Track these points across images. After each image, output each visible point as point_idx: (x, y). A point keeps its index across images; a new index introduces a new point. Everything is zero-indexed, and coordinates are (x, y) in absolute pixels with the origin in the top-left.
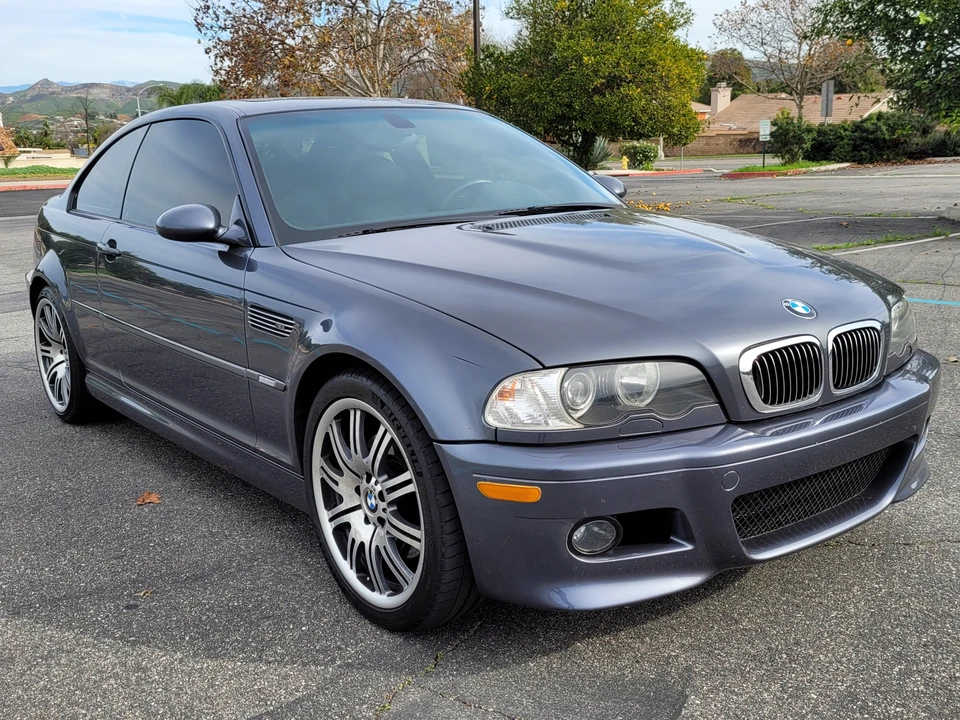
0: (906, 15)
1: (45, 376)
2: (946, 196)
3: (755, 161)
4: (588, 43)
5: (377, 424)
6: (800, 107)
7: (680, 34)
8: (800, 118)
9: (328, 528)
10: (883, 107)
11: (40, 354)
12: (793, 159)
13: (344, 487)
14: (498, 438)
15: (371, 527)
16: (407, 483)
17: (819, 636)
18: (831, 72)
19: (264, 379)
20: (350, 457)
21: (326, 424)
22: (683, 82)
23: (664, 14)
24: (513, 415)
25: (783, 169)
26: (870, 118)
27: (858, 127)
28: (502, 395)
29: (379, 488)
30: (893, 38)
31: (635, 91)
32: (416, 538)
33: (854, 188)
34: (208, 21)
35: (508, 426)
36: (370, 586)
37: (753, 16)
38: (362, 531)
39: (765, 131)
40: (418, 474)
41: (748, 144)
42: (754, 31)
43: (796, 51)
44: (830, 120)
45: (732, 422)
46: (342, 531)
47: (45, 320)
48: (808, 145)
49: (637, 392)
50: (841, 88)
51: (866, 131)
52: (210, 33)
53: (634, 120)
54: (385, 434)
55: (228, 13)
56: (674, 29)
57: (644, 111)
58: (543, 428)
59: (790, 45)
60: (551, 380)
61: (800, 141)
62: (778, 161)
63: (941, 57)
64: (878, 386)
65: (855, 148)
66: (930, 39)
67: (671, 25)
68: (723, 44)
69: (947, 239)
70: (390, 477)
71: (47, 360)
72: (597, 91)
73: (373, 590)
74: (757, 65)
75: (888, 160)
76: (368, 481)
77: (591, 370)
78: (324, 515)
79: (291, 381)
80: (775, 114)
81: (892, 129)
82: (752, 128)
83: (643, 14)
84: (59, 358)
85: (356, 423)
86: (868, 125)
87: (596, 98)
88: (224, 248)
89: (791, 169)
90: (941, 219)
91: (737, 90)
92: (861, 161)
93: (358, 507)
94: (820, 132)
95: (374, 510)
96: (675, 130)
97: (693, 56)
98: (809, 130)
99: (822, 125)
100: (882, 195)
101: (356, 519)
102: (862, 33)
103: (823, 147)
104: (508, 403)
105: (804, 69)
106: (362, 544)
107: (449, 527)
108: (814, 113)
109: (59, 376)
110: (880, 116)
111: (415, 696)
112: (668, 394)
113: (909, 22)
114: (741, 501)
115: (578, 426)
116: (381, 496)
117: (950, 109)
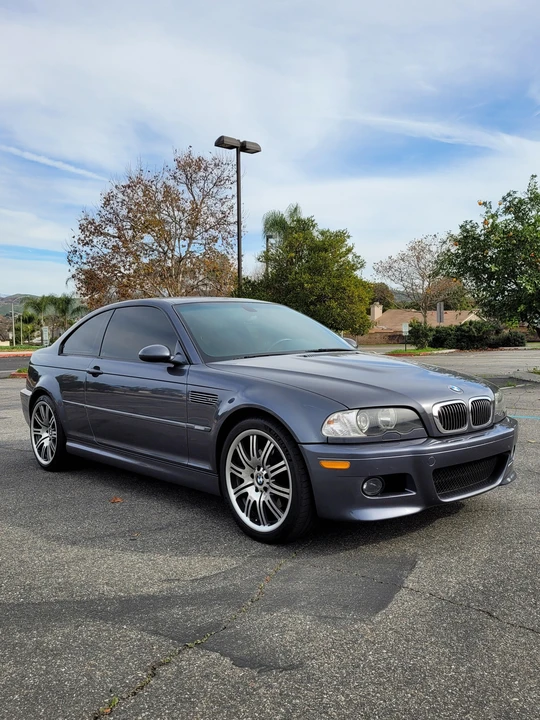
0: (484, 267)
1: (35, 446)
2: (512, 367)
3: (401, 348)
4: (306, 277)
5: (266, 440)
6: (425, 317)
7: (357, 273)
8: (425, 323)
9: (233, 498)
10: (473, 317)
11: (33, 434)
12: (422, 346)
13: (244, 474)
14: (329, 442)
15: (259, 493)
16: (283, 466)
17: (473, 542)
18: (442, 297)
19: (197, 427)
20: (250, 458)
21: (236, 445)
22: (361, 300)
23: (349, 262)
24: (334, 431)
25: (417, 352)
26: (465, 324)
27: (459, 329)
28: (329, 423)
29: (265, 472)
30: (478, 279)
31: (334, 304)
32: (288, 493)
33: (461, 363)
34: (75, 259)
35: (333, 436)
36: (259, 523)
37: (396, 265)
38: (254, 496)
39: (405, 329)
40: (289, 460)
41: (395, 338)
42: (397, 273)
43: (421, 285)
44: (442, 324)
45: (430, 436)
46: (242, 498)
47: (39, 415)
48: (430, 339)
49: (387, 424)
50: (447, 307)
51: (464, 331)
52: (76, 266)
53: (334, 320)
54: (271, 445)
55: (88, 254)
56: (355, 270)
57: (339, 315)
58: (347, 436)
59: (418, 282)
60: (352, 415)
61: (426, 336)
62: (414, 348)
63: (504, 289)
64: (491, 427)
65: (458, 340)
66: (497, 279)
67: (353, 268)
68: (378, 279)
69: (515, 388)
70: (272, 465)
71: (37, 437)
72: (312, 303)
73: (260, 525)
74: (399, 293)
75: (477, 349)
76: (259, 470)
77: (367, 411)
78: (231, 491)
79: (214, 427)
80: (410, 320)
81: (479, 330)
82: (397, 328)
83: (337, 262)
84: (45, 435)
85: (253, 441)
86: (464, 328)
87: (312, 307)
88: (172, 366)
89: (422, 352)
90: (511, 378)
91: (386, 307)
92: (462, 349)
93: (252, 484)
94: (437, 331)
95: (261, 484)
96: (357, 327)
97: (364, 285)
98: (431, 330)
99: (438, 327)
100: (476, 366)
101: (251, 491)
102: (459, 275)
103: (440, 340)
104: (332, 426)
105: (426, 296)
106: (255, 502)
107: (304, 485)
108: (433, 320)
109: (45, 445)
110: (471, 323)
111: (290, 565)
112: (401, 425)
113: (486, 270)
114: (437, 472)
115: (365, 435)
116: (267, 476)
117: (511, 316)
